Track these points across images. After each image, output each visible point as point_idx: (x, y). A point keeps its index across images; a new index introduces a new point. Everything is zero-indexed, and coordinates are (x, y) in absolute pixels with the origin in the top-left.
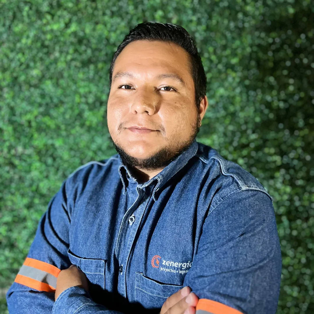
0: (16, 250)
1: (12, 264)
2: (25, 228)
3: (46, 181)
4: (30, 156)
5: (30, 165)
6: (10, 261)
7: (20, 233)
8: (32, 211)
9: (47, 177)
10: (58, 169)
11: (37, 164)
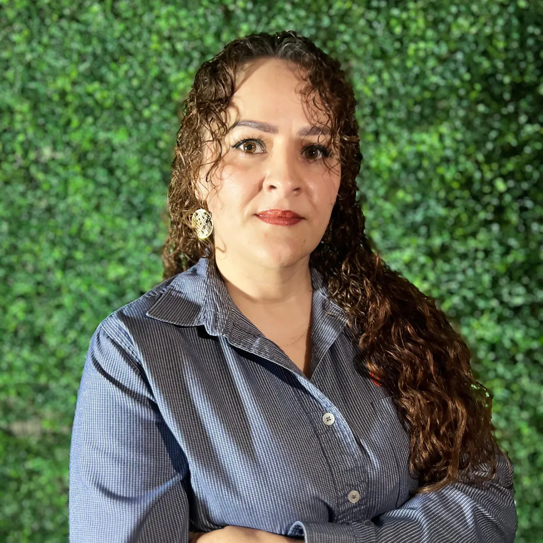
0: (42, 349)
1: (36, 376)
2: (59, 307)
3: (96, 216)
4: (64, 165)
5: (66, 182)
6: (34, 369)
7: (50, 317)
8: (71, 274)
9: (98, 208)
10: (118, 192)
11: (79, 181)
